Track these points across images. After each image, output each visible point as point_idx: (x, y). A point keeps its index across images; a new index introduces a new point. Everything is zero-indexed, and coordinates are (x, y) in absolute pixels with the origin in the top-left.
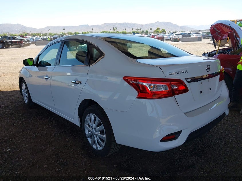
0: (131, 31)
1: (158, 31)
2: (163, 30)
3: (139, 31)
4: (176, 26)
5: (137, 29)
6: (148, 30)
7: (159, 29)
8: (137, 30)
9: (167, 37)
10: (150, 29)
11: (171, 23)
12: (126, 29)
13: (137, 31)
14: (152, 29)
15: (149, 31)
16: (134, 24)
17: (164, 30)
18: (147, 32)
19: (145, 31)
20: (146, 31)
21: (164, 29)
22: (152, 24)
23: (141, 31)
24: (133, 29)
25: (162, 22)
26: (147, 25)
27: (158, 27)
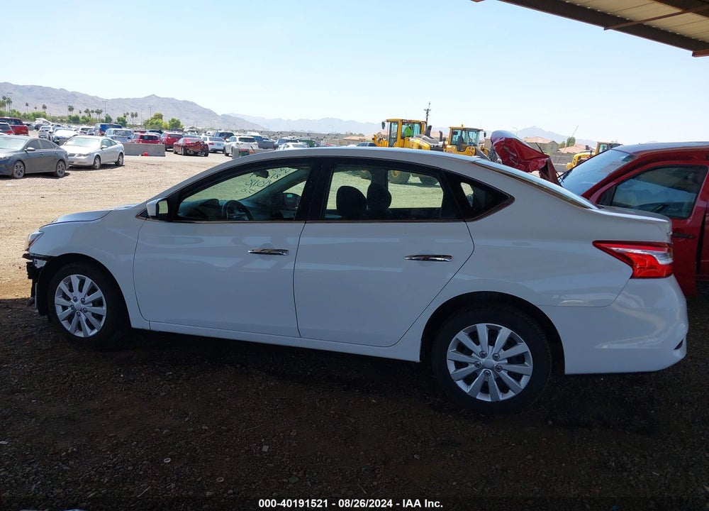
0: (65, 113)
1: (157, 123)
2: (173, 120)
3: (94, 116)
4: (209, 114)
5: (85, 110)
6: (125, 116)
7: (160, 117)
8: (86, 112)
9: (212, 144)
10: (132, 116)
11: (193, 104)
12: (44, 107)
13: (86, 115)
14: (136, 115)
15: (129, 120)
16: (74, 95)
17: (178, 123)
18: (122, 123)
19: (115, 120)
20: (119, 120)
21: (177, 119)
22: (135, 101)
23: (103, 116)
24: (71, 109)
25: (168, 99)
26: (120, 100)
27: (158, 112)
